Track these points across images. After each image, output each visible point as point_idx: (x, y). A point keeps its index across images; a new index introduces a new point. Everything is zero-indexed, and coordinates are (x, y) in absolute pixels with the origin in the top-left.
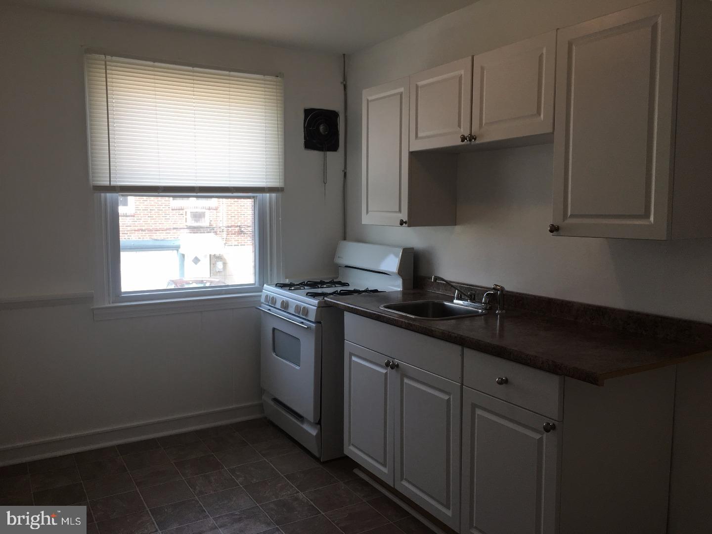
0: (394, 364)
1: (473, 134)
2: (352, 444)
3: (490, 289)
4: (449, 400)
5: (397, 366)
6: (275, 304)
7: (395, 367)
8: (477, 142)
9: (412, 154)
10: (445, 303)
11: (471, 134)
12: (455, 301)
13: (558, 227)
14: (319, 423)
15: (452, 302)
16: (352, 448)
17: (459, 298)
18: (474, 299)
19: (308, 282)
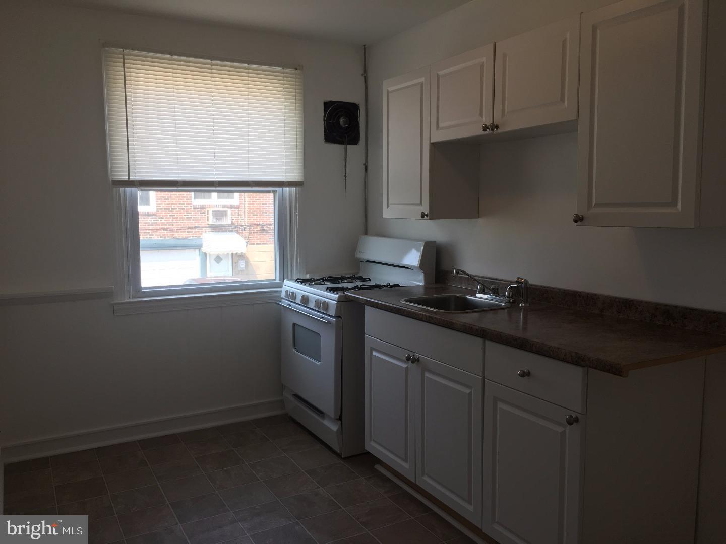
0: (414, 357)
1: (495, 124)
2: (373, 440)
3: (512, 282)
4: (470, 394)
5: (418, 360)
6: (295, 299)
7: (416, 361)
8: (499, 131)
9: (433, 145)
10: (468, 297)
11: (493, 124)
12: (478, 295)
13: (583, 217)
14: (340, 418)
15: (475, 296)
16: (373, 444)
17: (482, 292)
18: (497, 293)
19: (328, 277)
